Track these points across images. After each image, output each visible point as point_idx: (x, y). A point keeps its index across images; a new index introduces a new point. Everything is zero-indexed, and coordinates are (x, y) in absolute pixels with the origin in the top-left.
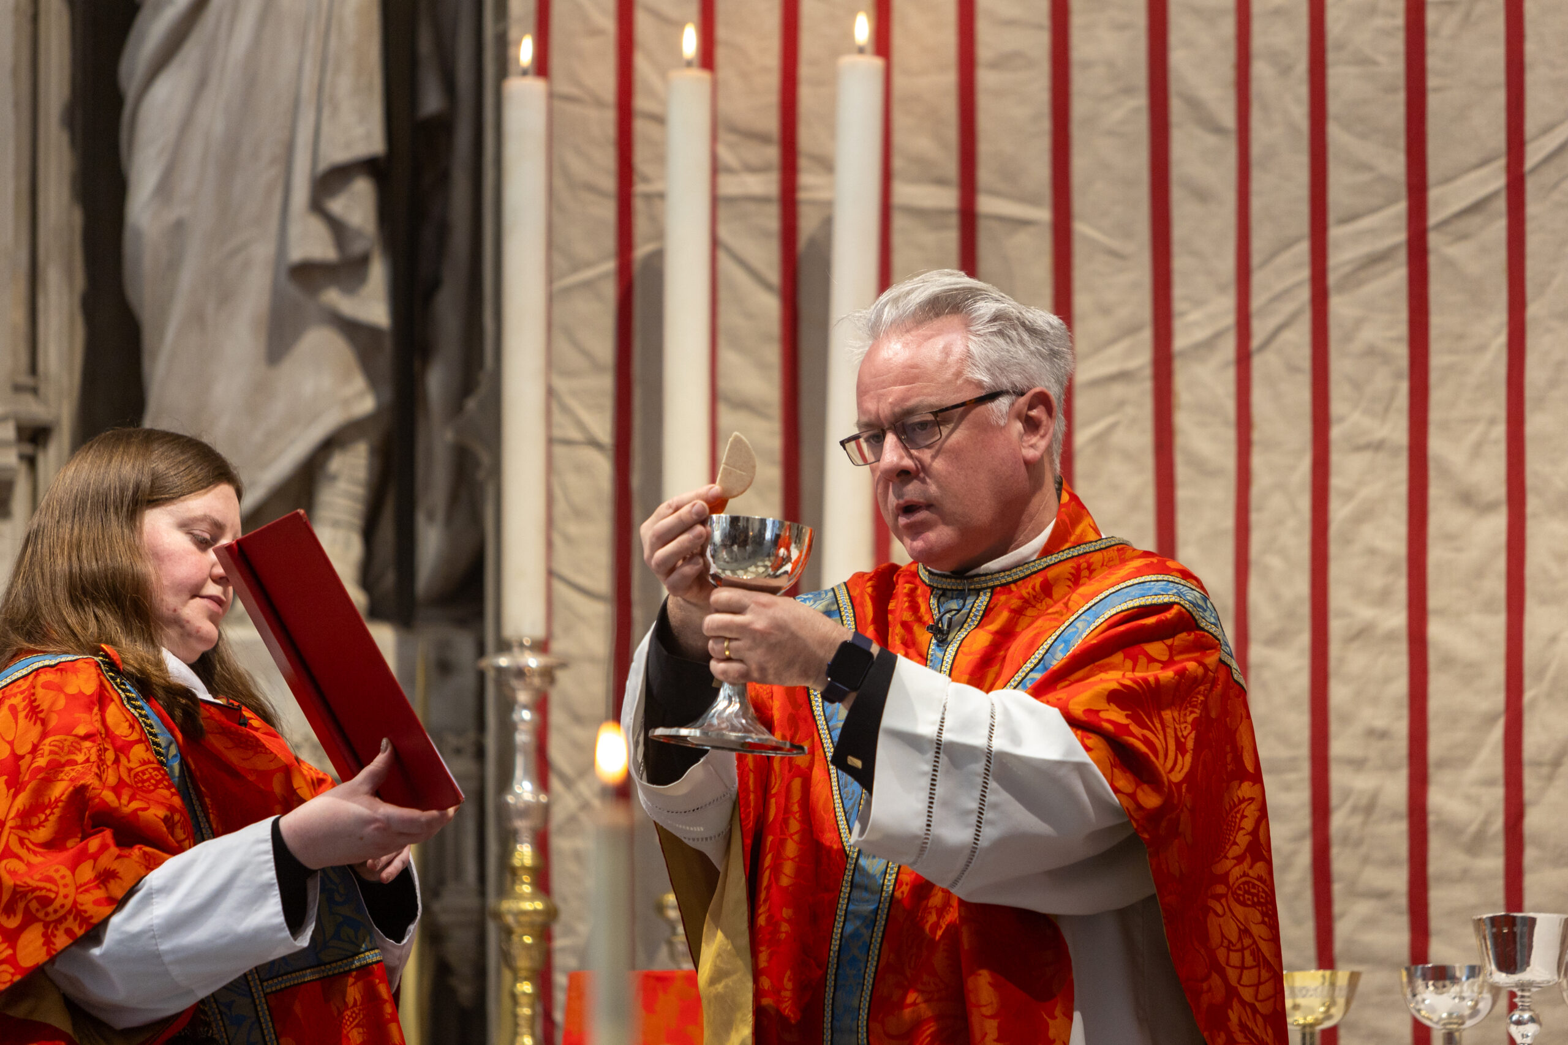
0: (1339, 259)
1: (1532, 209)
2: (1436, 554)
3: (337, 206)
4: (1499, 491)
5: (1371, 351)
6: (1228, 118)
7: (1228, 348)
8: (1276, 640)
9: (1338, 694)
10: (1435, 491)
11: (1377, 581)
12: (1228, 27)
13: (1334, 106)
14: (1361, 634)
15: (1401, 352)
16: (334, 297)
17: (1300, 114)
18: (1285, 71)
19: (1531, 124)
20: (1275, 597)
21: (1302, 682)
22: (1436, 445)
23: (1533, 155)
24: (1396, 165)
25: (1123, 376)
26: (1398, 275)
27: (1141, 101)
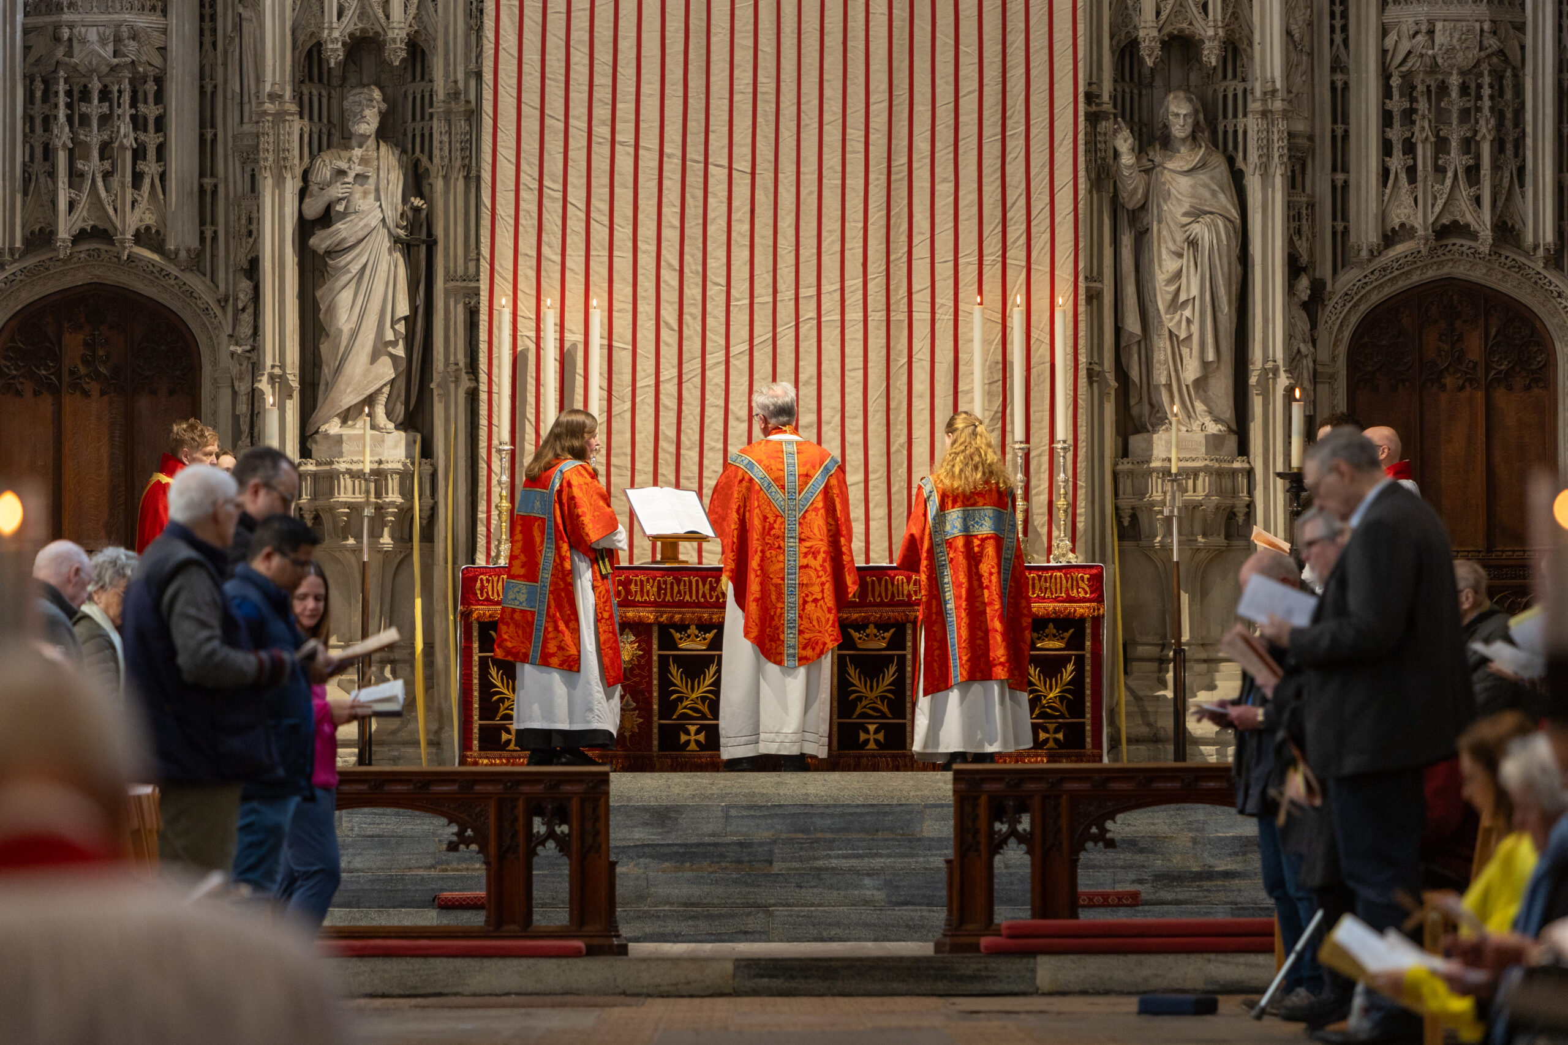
0: (709, 363)
1: (755, 354)
2: (730, 431)
3: (397, 327)
4: (746, 418)
5: (717, 384)
6: (676, 327)
7: (676, 381)
8: (689, 449)
9: (706, 462)
10: (730, 417)
11: (716, 437)
12: (676, 306)
13: (708, 327)
14: (712, 449)
15: (723, 385)
16: (390, 349)
17: (699, 329)
18: (694, 318)
19: (755, 334)
20: (689, 439)
21: (697, 459)
22: (731, 406)
23: (756, 342)
24: (723, 342)
25: (648, 386)
26: (723, 367)
27: (654, 322)
